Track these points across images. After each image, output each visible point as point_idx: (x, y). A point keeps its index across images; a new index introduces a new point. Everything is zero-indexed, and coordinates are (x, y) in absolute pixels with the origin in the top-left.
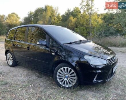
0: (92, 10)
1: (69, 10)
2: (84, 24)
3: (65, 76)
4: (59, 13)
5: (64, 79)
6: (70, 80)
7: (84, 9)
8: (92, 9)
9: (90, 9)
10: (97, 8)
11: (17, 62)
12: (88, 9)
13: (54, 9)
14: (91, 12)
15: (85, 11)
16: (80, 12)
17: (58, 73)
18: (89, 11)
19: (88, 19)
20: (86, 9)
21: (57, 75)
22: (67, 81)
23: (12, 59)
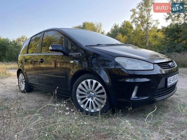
0: (148, 23)
1: (116, 27)
2: (138, 43)
3: (89, 95)
4: (103, 31)
5: (87, 99)
6: (96, 99)
7: (137, 22)
8: (149, 21)
9: (145, 22)
10: (156, 21)
11: (30, 85)
12: (142, 23)
13: (95, 26)
14: (147, 26)
15: (139, 25)
16: (132, 27)
17: (78, 90)
18: (145, 25)
19: (143, 36)
20: (139, 22)
21: (77, 93)
22: (92, 101)
23: (25, 82)
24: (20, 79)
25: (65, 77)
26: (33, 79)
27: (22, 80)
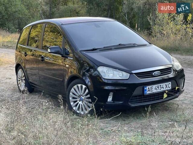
3: (80, 99)
5: (78, 102)
6: (85, 103)
23: (24, 80)
24: (19, 76)
25: (62, 80)
26: (34, 77)
27: (21, 77)
